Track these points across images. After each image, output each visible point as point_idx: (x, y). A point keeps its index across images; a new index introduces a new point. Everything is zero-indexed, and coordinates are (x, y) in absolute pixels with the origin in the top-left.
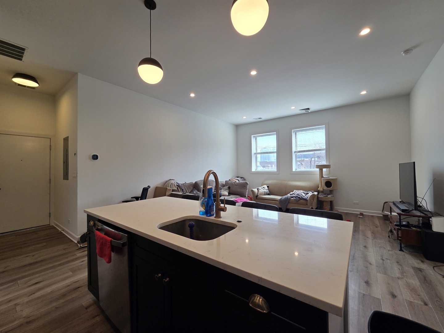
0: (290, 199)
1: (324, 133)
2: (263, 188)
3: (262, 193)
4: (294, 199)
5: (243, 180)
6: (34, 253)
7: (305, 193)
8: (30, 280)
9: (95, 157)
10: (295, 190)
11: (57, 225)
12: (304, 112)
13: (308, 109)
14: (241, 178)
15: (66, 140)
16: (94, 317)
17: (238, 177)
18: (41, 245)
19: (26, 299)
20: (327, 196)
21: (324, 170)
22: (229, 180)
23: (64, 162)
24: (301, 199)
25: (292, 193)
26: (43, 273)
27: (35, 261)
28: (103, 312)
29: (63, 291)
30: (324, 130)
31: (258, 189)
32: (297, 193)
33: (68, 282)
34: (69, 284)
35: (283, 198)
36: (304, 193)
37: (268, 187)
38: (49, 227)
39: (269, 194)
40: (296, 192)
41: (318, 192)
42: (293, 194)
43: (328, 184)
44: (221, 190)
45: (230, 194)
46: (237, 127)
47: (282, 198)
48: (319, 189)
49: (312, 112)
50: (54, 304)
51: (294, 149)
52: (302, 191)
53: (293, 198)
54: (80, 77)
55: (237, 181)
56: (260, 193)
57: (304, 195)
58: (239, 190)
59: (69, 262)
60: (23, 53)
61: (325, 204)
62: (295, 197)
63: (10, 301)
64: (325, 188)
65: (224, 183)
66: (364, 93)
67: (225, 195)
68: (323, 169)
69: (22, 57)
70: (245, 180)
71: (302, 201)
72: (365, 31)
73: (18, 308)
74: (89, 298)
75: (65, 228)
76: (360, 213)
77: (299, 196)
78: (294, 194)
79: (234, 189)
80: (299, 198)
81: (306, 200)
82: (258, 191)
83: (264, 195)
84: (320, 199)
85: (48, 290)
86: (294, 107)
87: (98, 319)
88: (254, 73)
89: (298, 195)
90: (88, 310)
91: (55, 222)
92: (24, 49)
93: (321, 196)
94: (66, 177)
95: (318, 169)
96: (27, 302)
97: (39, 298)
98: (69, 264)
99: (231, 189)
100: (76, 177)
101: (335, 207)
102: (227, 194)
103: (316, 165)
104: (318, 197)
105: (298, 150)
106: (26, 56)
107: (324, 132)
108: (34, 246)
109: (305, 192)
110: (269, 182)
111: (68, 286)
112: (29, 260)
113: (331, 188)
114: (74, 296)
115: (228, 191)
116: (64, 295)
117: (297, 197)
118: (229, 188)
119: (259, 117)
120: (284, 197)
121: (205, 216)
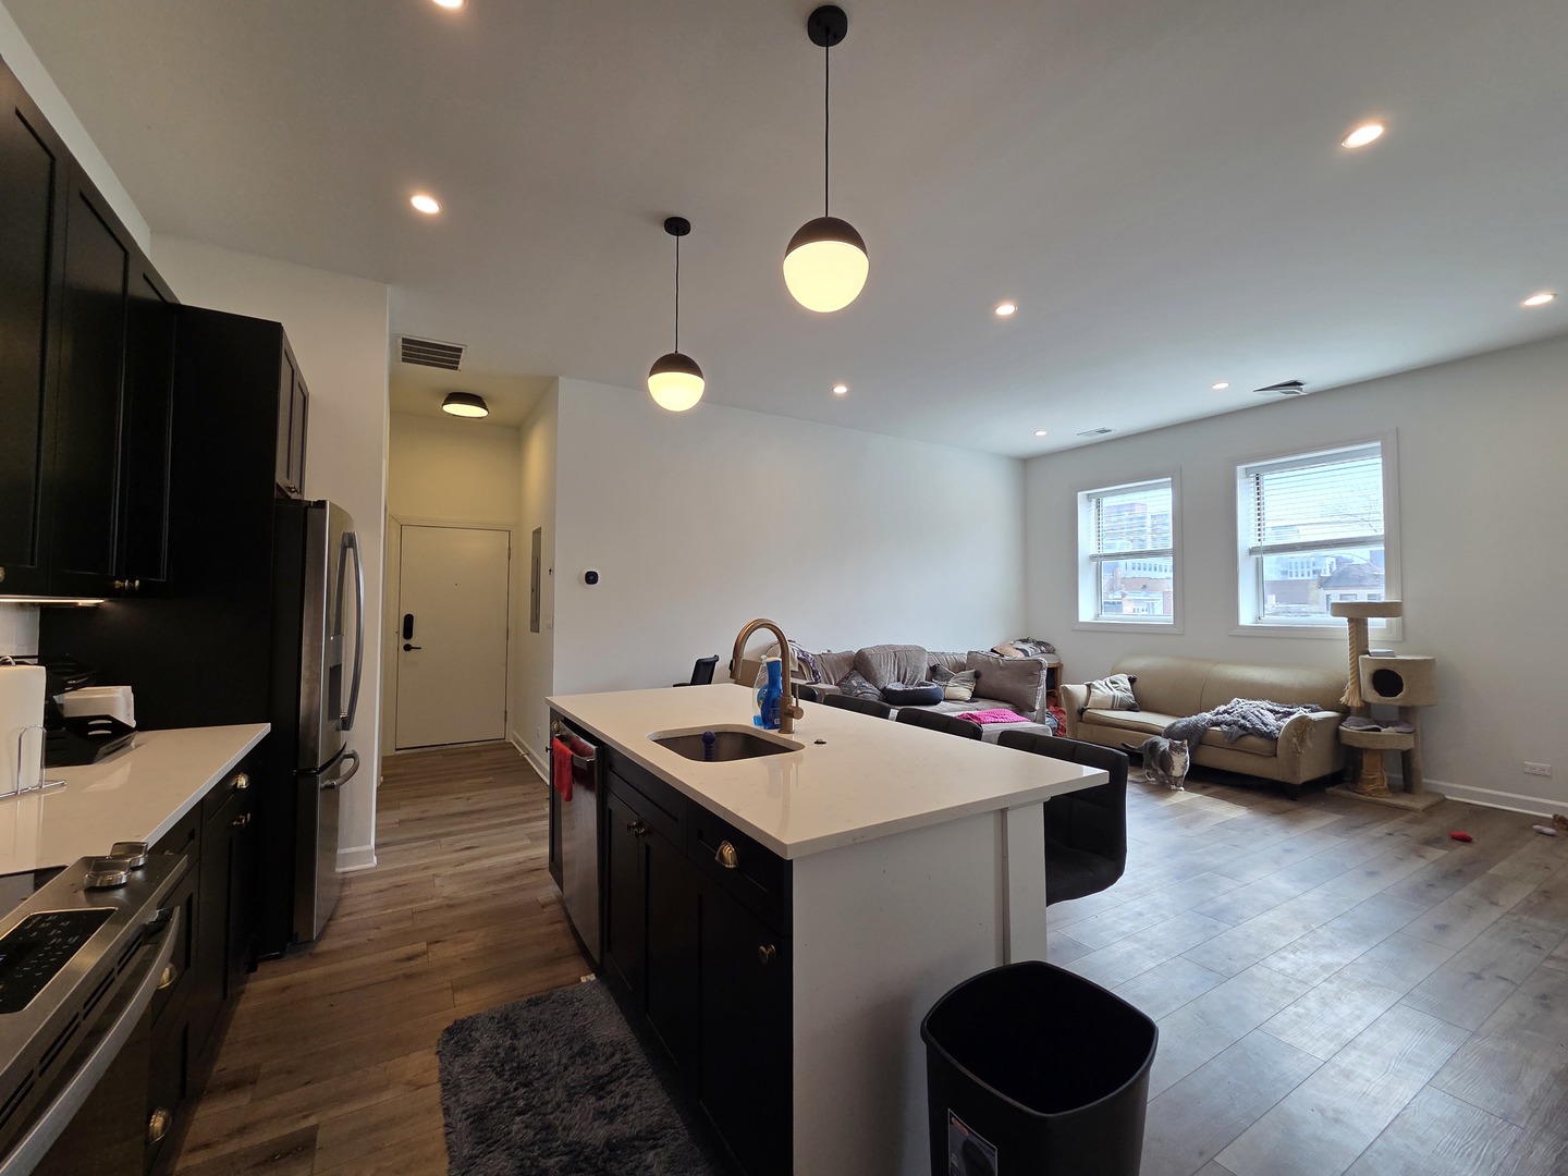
0: (1206, 729)
1: (1380, 472)
2: (1113, 683)
3: (1101, 702)
4: (1224, 732)
5: (1042, 652)
6: (468, 794)
7: (1278, 713)
8: (459, 841)
9: (591, 578)
10: (1235, 700)
11: (518, 742)
12: (1277, 395)
13: (1296, 384)
14: (1039, 644)
15: (537, 532)
16: (552, 923)
17: (1025, 641)
18: (482, 780)
19: (450, 871)
20: (1379, 730)
21: (1376, 624)
22: (993, 651)
23: (533, 590)
24: (1251, 734)
25: (1222, 708)
26: (480, 833)
27: (470, 808)
28: (569, 918)
29: (508, 870)
30: (1380, 460)
31: (1089, 686)
32: (1240, 710)
33: (521, 856)
34: (520, 860)
35: (1179, 725)
36: (1271, 711)
37: (1132, 681)
38: (503, 746)
39: (1131, 708)
40: (1242, 706)
41: (1345, 712)
42: (1225, 712)
43: (1387, 680)
44: (948, 680)
45: (977, 695)
46: (1026, 465)
47: (1174, 724)
48: (1343, 700)
49: (1317, 395)
50: (492, 888)
51: (1246, 538)
52: (1266, 704)
53: (1218, 729)
54: (565, 387)
55: (1020, 656)
56: (1095, 702)
57: (1270, 718)
58: (1010, 685)
59: (529, 820)
60: (459, 357)
61: (1366, 760)
62: (1229, 725)
63: (426, 868)
64: (1373, 697)
65: (964, 659)
66: (1541, 299)
67: (959, 697)
68: (1370, 620)
69: (458, 363)
70: (1051, 651)
71: (1252, 740)
72: (1366, 135)
73: (438, 881)
74: (550, 891)
75: (531, 750)
76: (1555, 816)
77: (1243, 721)
78: (1229, 714)
79: (992, 680)
80: (1243, 727)
81: (1269, 737)
82: (1089, 692)
83: (1112, 709)
84: (1345, 741)
85: (486, 863)
86: (1225, 385)
87: (558, 926)
88: (1006, 310)
89: (1244, 718)
90: (545, 910)
91: (516, 733)
92: (460, 350)
93: (1349, 728)
94: (535, 627)
95: (1346, 619)
96: (451, 875)
97: (470, 872)
98: (529, 825)
99: (983, 678)
100: (551, 627)
101: (1424, 780)
102: (967, 694)
103: (1332, 604)
104: (1337, 733)
105: (1270, 541)
106: (464, 362)
107: (1380, 466)
108: (474, 781)
109: (1277, 709)
110: (1139, 663)
111: (519, 863)
112: (461, 806)
113: (1398, 700)
114: (526, 882)
115: (972, 686)
116: (509, 878)
117: (1235, 723)
118: (977, 675)
119: (1100, 427)
120: (1184, 721)
121: (761, 728)
